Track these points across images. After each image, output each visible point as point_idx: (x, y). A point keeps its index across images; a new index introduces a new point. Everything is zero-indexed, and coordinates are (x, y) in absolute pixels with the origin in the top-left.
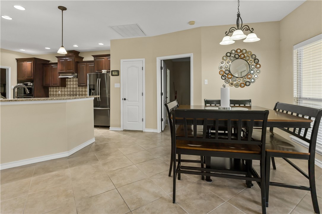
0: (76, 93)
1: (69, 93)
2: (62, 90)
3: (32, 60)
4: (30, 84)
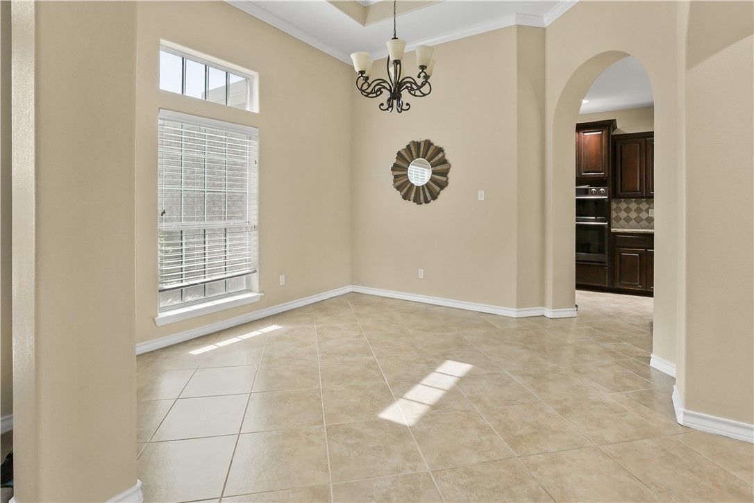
3: (606, 126)
4: (598, 190)
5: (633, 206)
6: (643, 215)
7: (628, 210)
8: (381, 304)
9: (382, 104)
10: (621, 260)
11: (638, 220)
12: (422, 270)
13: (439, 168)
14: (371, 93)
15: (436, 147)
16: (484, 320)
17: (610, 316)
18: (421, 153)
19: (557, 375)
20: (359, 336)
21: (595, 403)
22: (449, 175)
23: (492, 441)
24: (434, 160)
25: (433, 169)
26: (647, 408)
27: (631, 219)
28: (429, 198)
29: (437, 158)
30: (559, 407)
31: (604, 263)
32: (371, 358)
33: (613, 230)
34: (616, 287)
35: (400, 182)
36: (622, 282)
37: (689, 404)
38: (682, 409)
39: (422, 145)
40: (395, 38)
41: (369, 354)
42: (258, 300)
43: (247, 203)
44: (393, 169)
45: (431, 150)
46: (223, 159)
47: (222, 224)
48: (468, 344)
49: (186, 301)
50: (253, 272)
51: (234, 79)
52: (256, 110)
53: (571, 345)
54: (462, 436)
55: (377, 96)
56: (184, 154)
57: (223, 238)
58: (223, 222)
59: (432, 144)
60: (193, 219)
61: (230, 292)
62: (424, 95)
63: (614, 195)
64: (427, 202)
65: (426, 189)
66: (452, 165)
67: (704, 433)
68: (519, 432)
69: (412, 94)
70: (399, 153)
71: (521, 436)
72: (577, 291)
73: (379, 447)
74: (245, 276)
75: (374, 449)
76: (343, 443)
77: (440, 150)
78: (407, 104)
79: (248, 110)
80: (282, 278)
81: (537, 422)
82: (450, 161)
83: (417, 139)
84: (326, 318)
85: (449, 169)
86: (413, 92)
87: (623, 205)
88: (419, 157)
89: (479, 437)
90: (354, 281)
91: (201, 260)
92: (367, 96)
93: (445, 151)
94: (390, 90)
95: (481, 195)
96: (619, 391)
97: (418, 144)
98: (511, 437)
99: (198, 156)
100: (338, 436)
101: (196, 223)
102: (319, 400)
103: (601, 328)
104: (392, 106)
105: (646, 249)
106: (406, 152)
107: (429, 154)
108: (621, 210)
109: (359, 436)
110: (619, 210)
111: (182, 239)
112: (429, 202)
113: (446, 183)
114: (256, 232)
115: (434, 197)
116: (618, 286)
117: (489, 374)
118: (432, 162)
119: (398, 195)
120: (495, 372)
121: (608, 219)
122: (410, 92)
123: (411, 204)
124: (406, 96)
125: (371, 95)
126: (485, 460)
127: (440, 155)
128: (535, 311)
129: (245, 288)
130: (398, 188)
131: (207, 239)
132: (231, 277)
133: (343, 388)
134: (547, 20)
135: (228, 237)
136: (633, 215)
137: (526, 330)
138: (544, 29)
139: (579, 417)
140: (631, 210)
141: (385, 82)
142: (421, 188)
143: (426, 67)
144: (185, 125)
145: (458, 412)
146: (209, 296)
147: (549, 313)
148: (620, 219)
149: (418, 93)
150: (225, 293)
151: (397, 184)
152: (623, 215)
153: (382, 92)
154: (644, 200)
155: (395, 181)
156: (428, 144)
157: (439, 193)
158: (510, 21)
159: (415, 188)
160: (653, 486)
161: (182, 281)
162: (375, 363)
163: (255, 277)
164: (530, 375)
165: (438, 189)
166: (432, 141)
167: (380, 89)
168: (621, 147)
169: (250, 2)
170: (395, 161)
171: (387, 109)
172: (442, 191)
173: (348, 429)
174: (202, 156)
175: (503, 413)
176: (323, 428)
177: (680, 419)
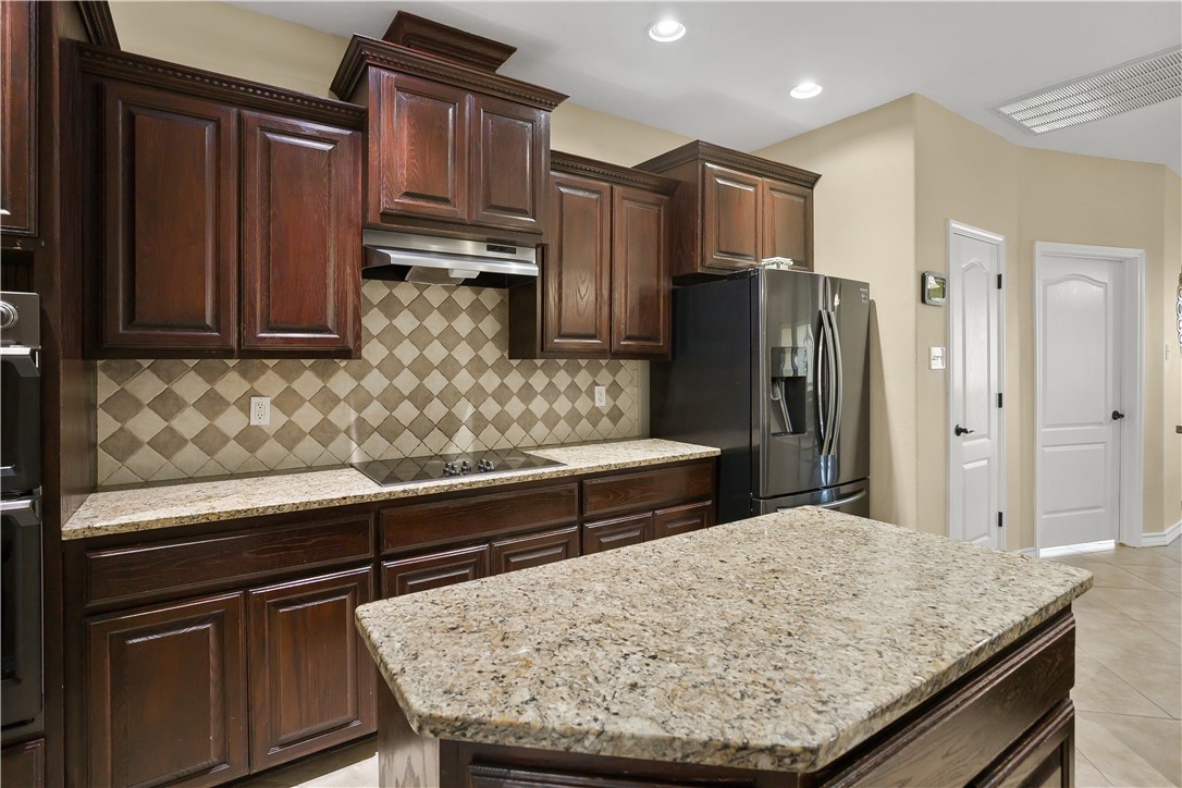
0: (450, 414)
1: (375, 413)
2: (291, 391)
5: (191, 385)
6: (230, 422)
7: (167, 404)
11: (210, 441)
27: (182, 442)
87: (147, 384)
108: (138, 406)
110: (126, 405)
136: (190, 423)
140: (180, 405)
148: (134, 444)
152: (147, 424)
154: (231, 363)
168: (131, 120)
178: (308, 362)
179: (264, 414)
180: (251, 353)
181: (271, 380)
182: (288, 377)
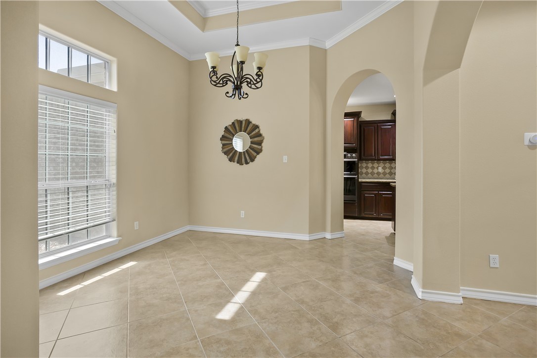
2: (385, 166)
3: (355, 115)
4: (352, 155)
5: (370, 165)
6: (375, 171)
7: (367, 168)
8: (214, 238)
9: (228, 93)
10: (364, 199)
11: (372, 173)
12: (243, 212)
13: (256, 139)
14: (219, 83)
15: (254, 125)
16: (288, 244)
17: (363, 235)
18: (243, 129)
19: (345, 277)
20: (205, 264)
21: (372, 293)
22: (263, 144)
23: (320, 330)
24: (252, 134)
25: (251, 140)
26: (401, 292)
27: (369, 173)
28: (248, 160)
29: (254, 132)
30: (353, 298)
31: (355, 201)
32: (219, 281)
33: (360, 180)
34: (362, 215)
35: (227, 149)
36: (365, 213)
37: (425, 286)
38: (421, 290)
39: (244, 123)
40: (238, 45)
41: (217, 277)
42: (117, 243)
43: (107, 165)
44: (221, 139)
45: (250, 126)
46: (86, 128)
47: (84, 183)
48: (284, 262)
49: (51, 250)
50: (113, 221)
51: (94, 61)
52: (115, 88)
53: (347, 256)
54: (300, 329)
55: (223, 86)
56: (48, 122)
57: (86, 194)
58: (85, 181)
59: (251, 122)
60: (58, 179)
61: (91, 238)
62: (258, 88)
63: (360, 159)
64: (247, 163)
65: (246, 154)
66: (265, 138)
67: (433, 302)
68: (335, 320)
69: (249, 86)
70: (226, 128)
71: (337, 323)
72: (344, 220)
73: (246, 349)
74: (104, 225)
75: (242, 351)
76: (217, 351)
77: (257, 127)
78: (246, 94)
79: (107, 88)
80: (136, 224)
81: (343, 311)
82: (264, 135)
83: (240, 118)
84: (174, 253)
85: (263, 140)
86: (250, 85)
87: (364, 165)
88: (241, 131)
89: (311, 328)
90: (191, 222)
91: (66, 214)
92: (215, 85)
93: (260, 128)
94: (234, 83)
95: (285, 159)
96: (382, 283)
97: (240, 122)
98: (331, 324)
99: (63, 124)
100: (212, 346)
101: (61, 182)
102: (188, 319)
103: (360, 243)
104: (235, 95)
105: (378, 191)
106: (232, 128)
107: (249, 129)
108: (363, 168)
109: (228, 343)
111: (46, 196)
112: (248, 163)
113: (261, 150)
114: (115, 188)
115: (252, 160)
116: (363, 215)
117: (304, 282)
118: (251, 135)
119: (225, 158)
120: (307, 280)
121: (357, 174)
122: (247, 85)
123: (235, 165)
124: (245, 88)
125: (218, 85)
126: (320, 344)
127: (257, 130)
128: (319, 236)
129: (104, 234)
130: (225, 153)
131: (71, 195)
132: (93, 226)
133: (204, 307)
134: (328, 44)
135: (89, 193)
136: (370, 171)
137: (317, 248)
138: (326, 50)
139: (366, 304)
140: (369, 168)
141: (230, 76)
142: (243, 153)
143: (262, 68)
144: (49, 97)
145: (293, 312)
146: (73, 244)
147: (328, 236)
148: (363, 173)
149: (253, 86)
150: (87, 240)
151: (225, 150)
152: (364, 171)
153: (227, 84)
154: (376, 162)
155: (223, 148)
156: (248, 122)
157: (255, 157)
158: (305, 42)
159: (238, 153)
160: (418, 341)
161: (47, 234)
162: (223, 284)
163: (114, 225)
164: (329, 279)
165: (255, 154)
166: (251, 120)
167: (227, 81)
168: (364, 129)
169: (113, 1)
170: (223, 133)
171: (231, 97)
172: (258, 156)
173: (218, 339)
174: (66, 125)
175: (321, 309)
176: (198, 342)
177: (420, 295)
178: (388, 161)
179: (380, 170)
180: (379, 160)
181: (382, 165)
182: (385, 164)
